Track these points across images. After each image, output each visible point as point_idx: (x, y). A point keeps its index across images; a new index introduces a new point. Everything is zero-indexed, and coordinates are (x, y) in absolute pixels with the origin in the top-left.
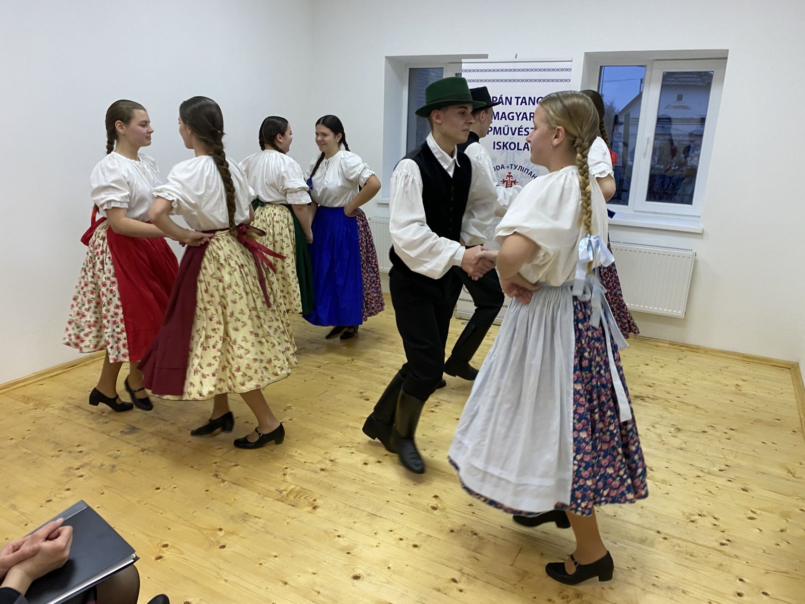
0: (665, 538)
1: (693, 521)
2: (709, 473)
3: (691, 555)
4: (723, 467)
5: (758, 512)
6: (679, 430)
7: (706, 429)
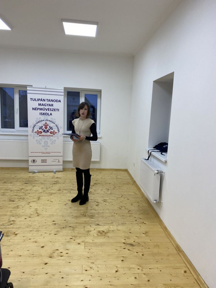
0: (116, 214)
1: (120, 209)
2: (119, 198)
3: (123, 216)
4: (121, 196)
5: (133, 203)
6: (108, 190)
7: (114, 188)
